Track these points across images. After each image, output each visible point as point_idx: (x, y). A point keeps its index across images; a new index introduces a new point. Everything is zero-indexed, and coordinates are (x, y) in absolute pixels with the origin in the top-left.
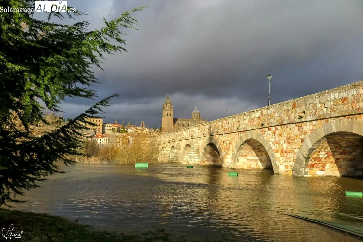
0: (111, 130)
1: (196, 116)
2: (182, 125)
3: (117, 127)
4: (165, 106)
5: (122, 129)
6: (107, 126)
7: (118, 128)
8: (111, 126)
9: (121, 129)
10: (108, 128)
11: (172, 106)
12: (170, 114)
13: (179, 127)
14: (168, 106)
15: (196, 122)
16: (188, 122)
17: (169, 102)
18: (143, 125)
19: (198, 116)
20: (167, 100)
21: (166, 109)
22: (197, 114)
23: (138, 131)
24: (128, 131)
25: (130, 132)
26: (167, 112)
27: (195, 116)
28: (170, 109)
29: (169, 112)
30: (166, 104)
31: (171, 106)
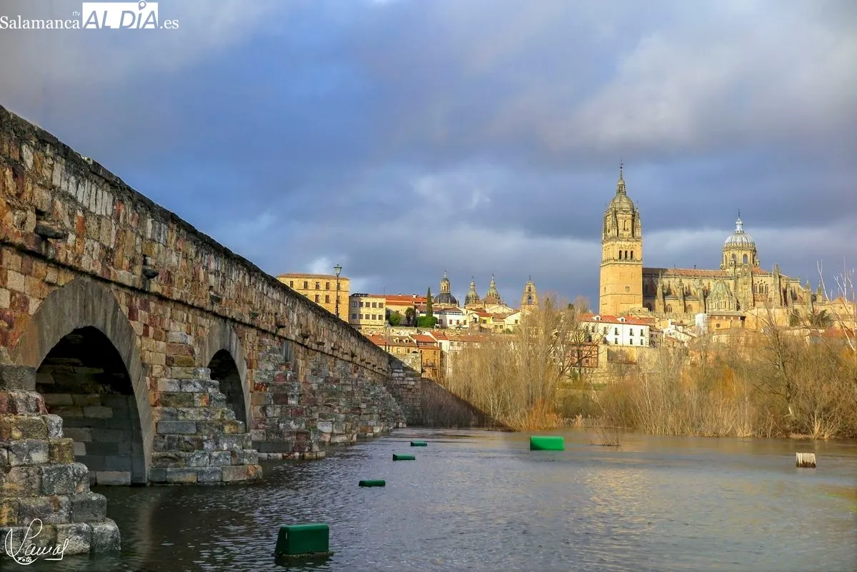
0: (380, 317)
1: (740, 256)
2: (679, 293)
3: (406, 308)
4: (609, 223)
5: (424, 315)
6: (368, 305)
7: (409, 310)
8: (381, 305)
9: (421, 315)
10: (371, 311)
11: (638, 223)
12: (629, 255)
13: (668, 302)
14: (621, 222)
15: (740, 281)
16: (705, 282)
17: (626, 206)
18: (534, 295)
19: (745, 256)
20: (617, 201)
21: (613, 232)
22: (742, 249)
23: (485, 322)
24: (448, 322)
25: (454, 323)
26: (615, 246)
27: (734, 256)
28: (630, 232)
29: (625, 245)
30: (615, 213)
31: (633, 221)
